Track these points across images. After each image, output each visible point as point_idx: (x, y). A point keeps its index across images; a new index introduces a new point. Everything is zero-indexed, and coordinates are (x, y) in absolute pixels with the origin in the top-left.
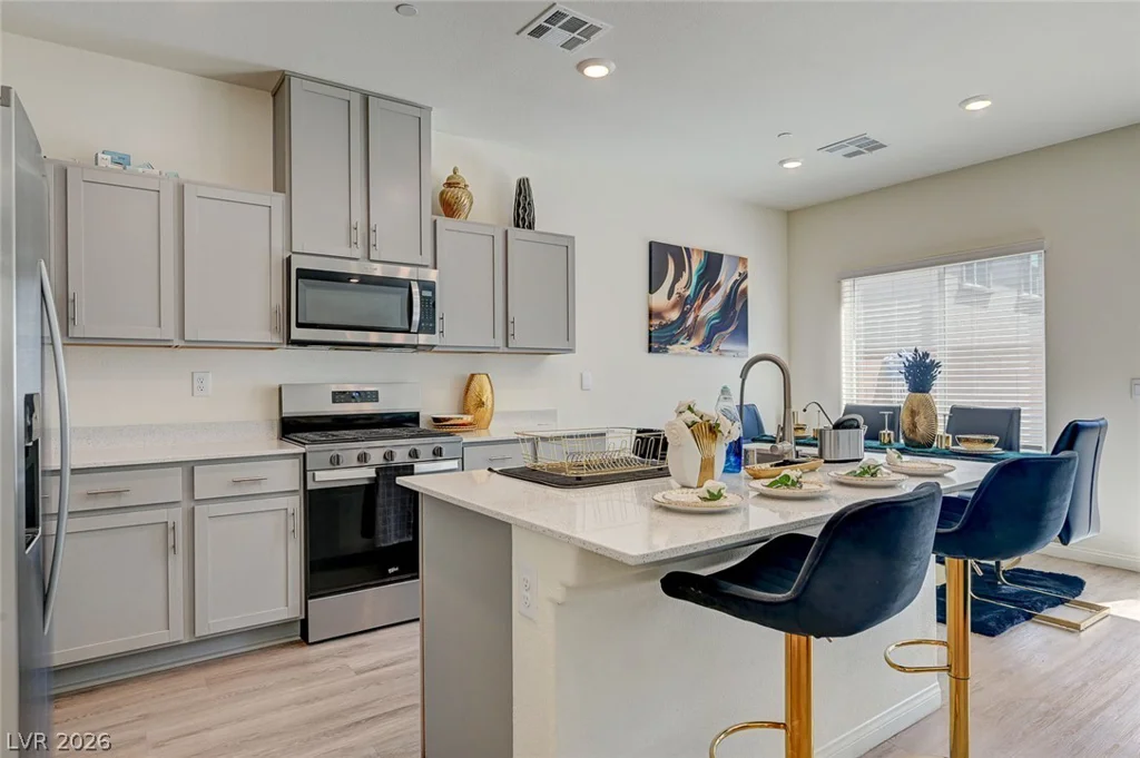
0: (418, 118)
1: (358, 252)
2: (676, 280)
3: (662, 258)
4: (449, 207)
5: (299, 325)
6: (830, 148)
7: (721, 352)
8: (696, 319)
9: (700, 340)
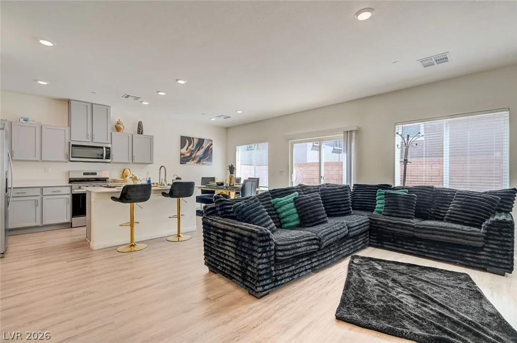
0: (107, 109)
1: (90, 140)
2: (189, 145)
3: (184, 140)
4: (118, 129)
5: (72, 157)
6: (219, 116)
7: (203, 164)
8: (195, 156)
9: (196, 161)
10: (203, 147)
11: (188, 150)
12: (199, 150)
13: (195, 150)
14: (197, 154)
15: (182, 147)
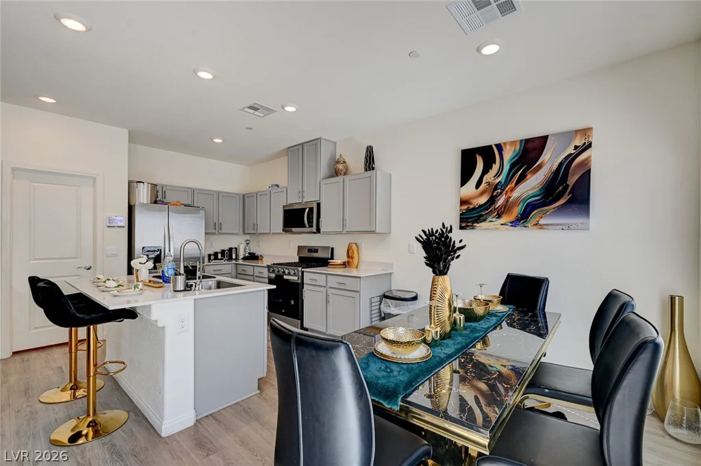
3: (471, 160)
7: (541, 227)
8: (507, 200)
9: (512, 217)
10: (540, 167)
11: (483, 186)
12: (522, 178)
13: (509, 179)
14: (515, 195)
15: (465, 179)
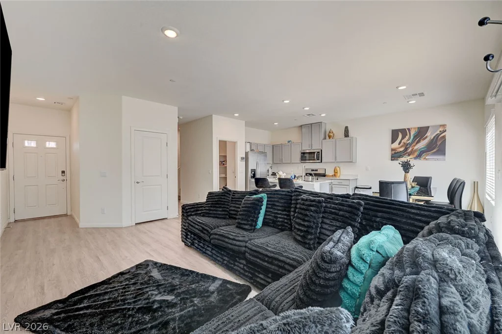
0: (320, 124)
1: (310, 149)
3: (396, 134)
4: (330, 137)
5: (301, 160)
7: (427, 159)
8: (412, 150)
9: (415, 156)
11: (402, 144)
12: (419, 142)
13: (413, 142)
14: (416, 148)
15: (393, 141)
